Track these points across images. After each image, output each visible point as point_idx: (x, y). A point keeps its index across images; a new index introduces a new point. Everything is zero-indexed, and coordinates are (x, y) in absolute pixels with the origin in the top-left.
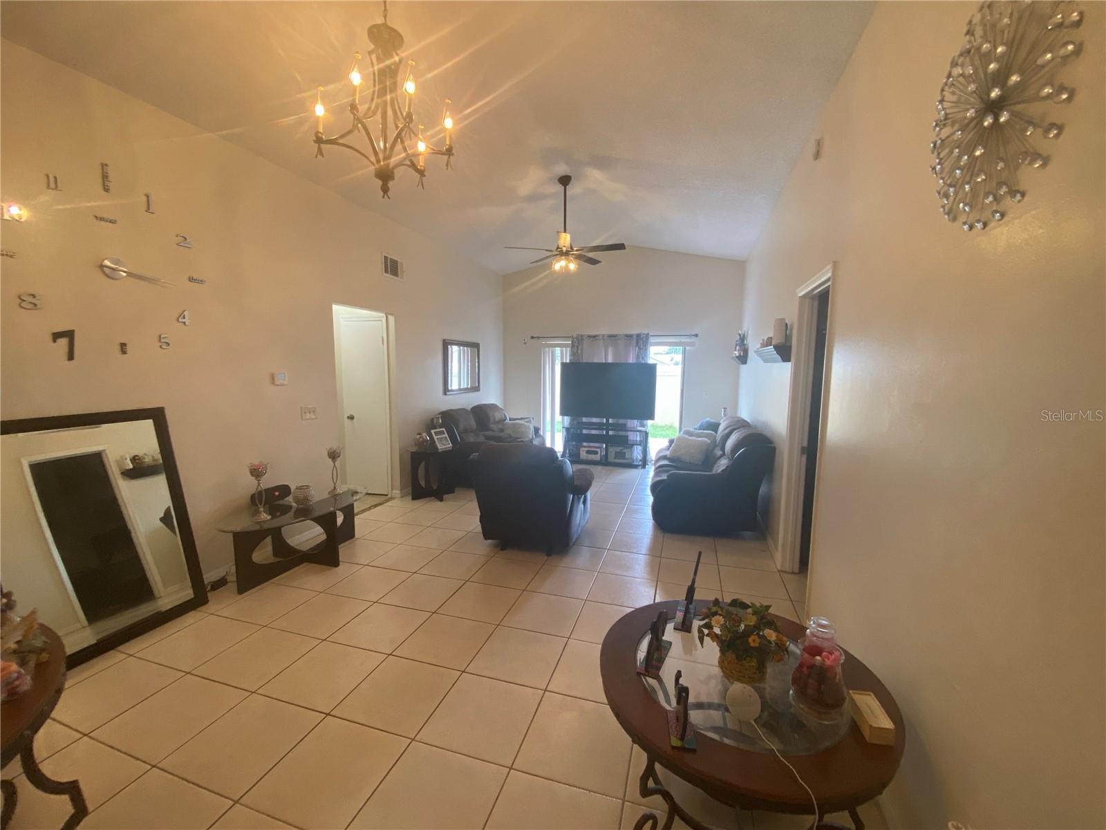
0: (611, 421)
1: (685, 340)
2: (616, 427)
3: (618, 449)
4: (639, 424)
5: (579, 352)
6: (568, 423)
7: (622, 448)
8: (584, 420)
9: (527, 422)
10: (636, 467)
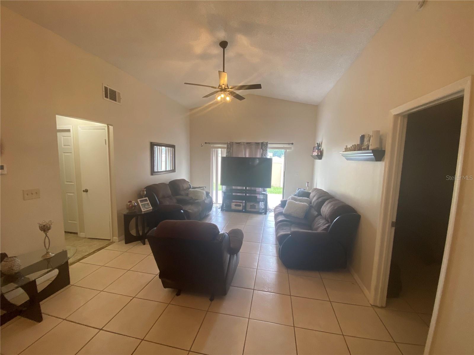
0: (248, 188)
1: (286, 146)
2: (250, 191)
3: (252, 204)
4: (262, 190)
5: (231, 151)
6: (225, 189)
7: (254, 203)
8: (234, 187)
9: (201, 190)
10: (261, 213)
